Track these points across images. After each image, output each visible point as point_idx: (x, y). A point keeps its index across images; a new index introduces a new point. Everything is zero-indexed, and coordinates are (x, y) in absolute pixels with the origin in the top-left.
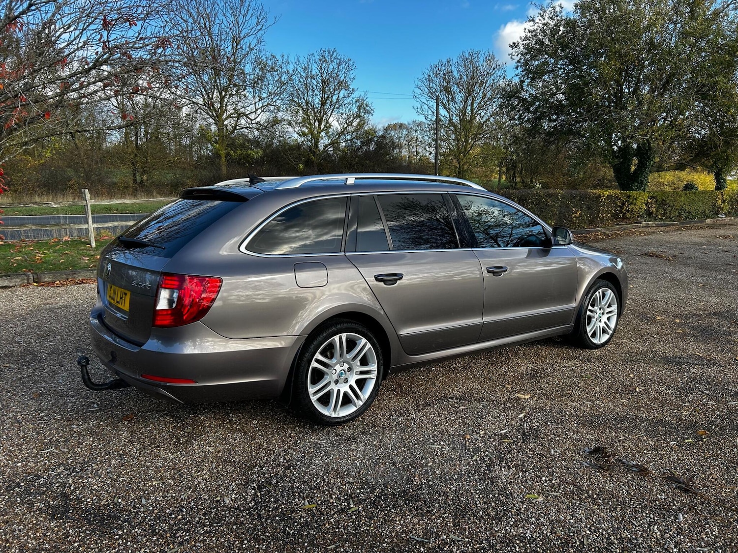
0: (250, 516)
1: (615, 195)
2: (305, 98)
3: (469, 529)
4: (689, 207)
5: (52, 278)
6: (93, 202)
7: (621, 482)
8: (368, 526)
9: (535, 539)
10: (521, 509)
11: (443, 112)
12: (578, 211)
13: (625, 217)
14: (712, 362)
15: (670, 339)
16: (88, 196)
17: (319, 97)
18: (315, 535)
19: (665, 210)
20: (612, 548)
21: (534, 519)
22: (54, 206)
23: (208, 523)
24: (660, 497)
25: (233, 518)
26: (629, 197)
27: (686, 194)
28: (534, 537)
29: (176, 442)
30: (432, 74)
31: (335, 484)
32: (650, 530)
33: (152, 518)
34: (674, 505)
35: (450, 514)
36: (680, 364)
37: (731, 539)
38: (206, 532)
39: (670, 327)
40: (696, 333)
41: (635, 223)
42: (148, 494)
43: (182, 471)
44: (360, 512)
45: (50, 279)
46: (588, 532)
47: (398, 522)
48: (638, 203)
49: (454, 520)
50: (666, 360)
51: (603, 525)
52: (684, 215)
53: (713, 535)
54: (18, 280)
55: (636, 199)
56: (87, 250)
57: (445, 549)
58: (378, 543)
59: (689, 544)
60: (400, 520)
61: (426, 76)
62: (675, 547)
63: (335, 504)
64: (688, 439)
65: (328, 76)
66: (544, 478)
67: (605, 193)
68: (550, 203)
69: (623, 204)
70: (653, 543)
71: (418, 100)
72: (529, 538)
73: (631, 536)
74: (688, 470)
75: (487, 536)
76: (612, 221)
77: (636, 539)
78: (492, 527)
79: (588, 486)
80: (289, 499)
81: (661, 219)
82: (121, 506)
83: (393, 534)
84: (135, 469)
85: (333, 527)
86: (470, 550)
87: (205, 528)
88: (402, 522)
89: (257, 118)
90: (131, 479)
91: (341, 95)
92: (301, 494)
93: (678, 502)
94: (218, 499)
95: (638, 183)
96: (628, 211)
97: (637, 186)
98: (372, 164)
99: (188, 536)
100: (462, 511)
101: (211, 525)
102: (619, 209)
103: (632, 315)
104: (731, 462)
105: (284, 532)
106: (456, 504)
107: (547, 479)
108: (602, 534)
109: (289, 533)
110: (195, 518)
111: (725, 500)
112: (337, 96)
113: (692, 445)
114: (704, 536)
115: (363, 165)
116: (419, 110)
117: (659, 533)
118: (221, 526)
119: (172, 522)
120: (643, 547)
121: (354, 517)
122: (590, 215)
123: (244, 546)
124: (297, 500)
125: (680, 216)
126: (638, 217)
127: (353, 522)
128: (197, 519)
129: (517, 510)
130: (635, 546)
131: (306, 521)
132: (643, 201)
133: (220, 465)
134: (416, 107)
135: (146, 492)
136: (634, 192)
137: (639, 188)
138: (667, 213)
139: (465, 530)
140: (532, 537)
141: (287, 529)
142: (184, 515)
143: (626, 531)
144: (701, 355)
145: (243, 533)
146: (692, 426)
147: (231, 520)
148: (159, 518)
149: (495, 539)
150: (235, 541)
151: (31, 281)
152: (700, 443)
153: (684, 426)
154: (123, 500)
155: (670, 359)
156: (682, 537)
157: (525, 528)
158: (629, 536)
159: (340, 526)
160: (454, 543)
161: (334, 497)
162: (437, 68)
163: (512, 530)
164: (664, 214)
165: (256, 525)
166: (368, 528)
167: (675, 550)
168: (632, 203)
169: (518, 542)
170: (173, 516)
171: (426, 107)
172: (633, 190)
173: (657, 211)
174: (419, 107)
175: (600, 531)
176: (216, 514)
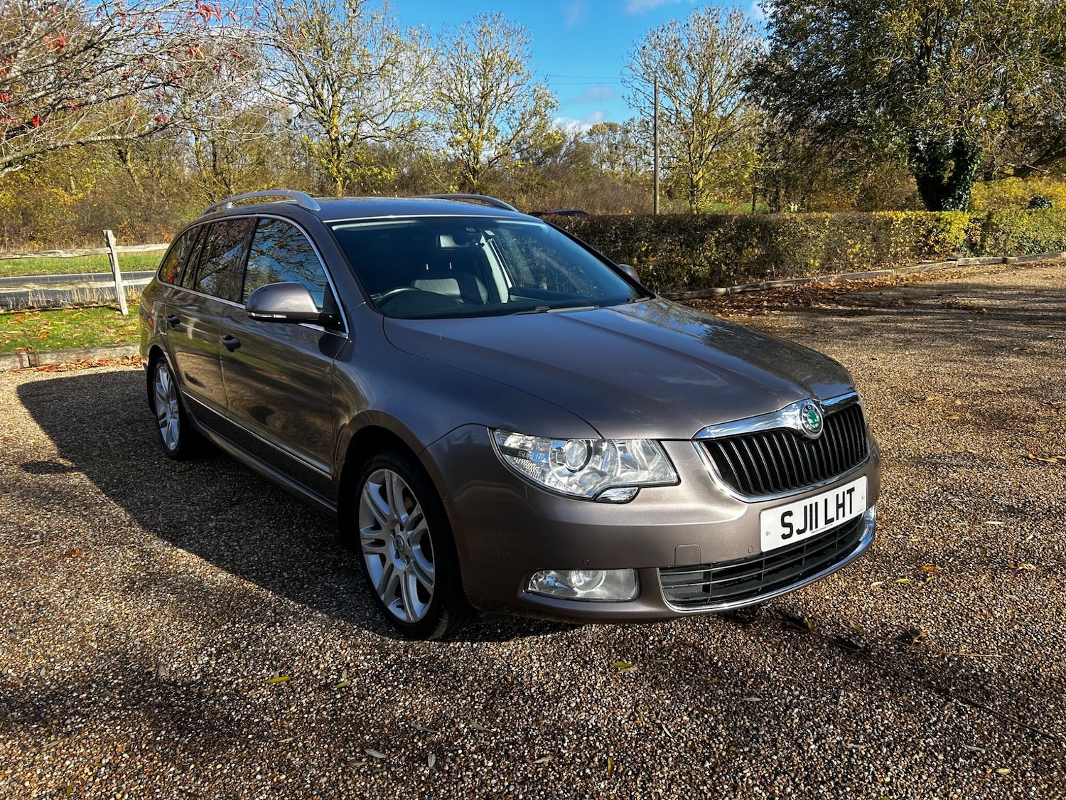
0: (186, 695)
1: (916, 218)
2: (459, 89)
3: (504, 713)
4: (1035, 233)
5: (56, 359)
6: (120, 249)
7: (770, 643)
8: (354, 710)
9: (600, 728)
10: (596, 684)
11: (665, 101)
12: (856, 244)
13: (931, 252)
14: (988, 462)
15: (936, 430)
16: (112, 240)
17: (478, 85)
18: (269, 723)
19: (996, 239)
20: (714, 741)
21: (609, 699)
22: (64, 256)
23: (120, 705)
24: (821, 665)
25: (160, 698)
26: (938, 220)
27: (1030, 214)
28: (599, 725)
29: (128, 587)
30: (648, 46)
31: (331, 647)
32: (785, 714)
33: (44, 696)
34: (839, 677)
35: (485, 691)
36: (936, 466)
37: (910, 731)
38: (113, 718)
39: (943, 411)
40: (980, 421)
41: (948, 260)
42: (54, 662)
43: (117, 630)
44: (350, 689)
45: (54, 361)
46: (685, 718)
47: (401, 704)
48: (954, 230)
49: (487, 700)
50: (917, 461)
51: (713, 708)
52: (1028, 245)
53: (882, 725)
54: (7, 363)
55: (950, 224)
56: (115, 319)
57: (455, 743)
58: (359, 735)
59: (838, 738)
60: (405, 700)
61: (640, 49)
62: (815, 742)
63: (319, 677)
64: (902, 577)
65: (491, 55)
66: (651, 638)
67: (899, 215)
68: (813, 233)
69: (930, 232)
70: (782, 735)
71: (629, 85)
72: (590, 727)
73: (751, 725)
74: (883, 625)
75: (528, 724)
76: (913, 258)
77: (756, 729)
78: (541, 711)
79: (716, 648)
80: (254, 669)
81: (990, 254)
82: (9, 679)
83: (387, 722)
84: (50, 626)
85: (301, 711)
86: (492, 745)
87: (113, 713)
88: (407, 703)
89: (385, 121)
90: (39, 641)
91: (512, 83)
92: (274, 663)
93: (846, 673)
94: (151, 669)
95: (953, 198)
96: (937, 242)
97: (952, 203)
98: (560, 185)
99: (83, 723)
100: (505, 688)
101: (124, 708)
102: (923, 239)
103: (891, 395)
104: (958, 613)
105: (226, 719)
106: (501, 676)
107: (656, 639)
108: (707, 721)
109: (233, 720)
110: (104, 697)
111: (924, 671)
112: (506, 83)
113: (905, 587)
114: (868, 727)
115: (546, 187)
116: (631, 101)
117: (797, 720)
118: (137, 709)
119: (69, 703)
120: (764, 742)
121: (338, 696)
122: (876, 250)
123: (158, 738)
124: (265, 671)
125: (1020, 248)
126: (953, 250)
127: (334, 703)
128: (107, 699)
129: (590, 685)
130: (752, 740)
131: (266, 702)
132: (962, 226)
133: (176, 620)
134: (626, 97)
135: (52, 660)
136: (946, 213)
137: (955, 206)
138: (999, 244)
139: (497, 715)
140: (596, 725)
141: (233, 713)
142: (90, 693)
143: (745, 717)
144: (975, 452)
145: (165, 720)
146: (918, 558)
147: (157, 701)
148: (53, 697)
149: (539, 729)
150: (149, 731)
151: (26, 364)
152: (920, 585)
153: (905, 557)
154: (14, 671)
155: (924, 459)
156: (832, 727)
157: (591, 712)
158: (748, 724)
159: (312, 710)
160: (473, 734)
161: (322, 666)
162: (656, 36)
163: (570, 716)
164: (995, 246)
165: (190, 708)
166: (353, 713)
167: (813, 747)
168: (943, 230)
169: (571, 733)
170: (75, 694)
171: (642, 96)
172: (946, 209)
173: (983, 240)
174: (632, 97)
175: (706, 716)
176: (138, 692)
